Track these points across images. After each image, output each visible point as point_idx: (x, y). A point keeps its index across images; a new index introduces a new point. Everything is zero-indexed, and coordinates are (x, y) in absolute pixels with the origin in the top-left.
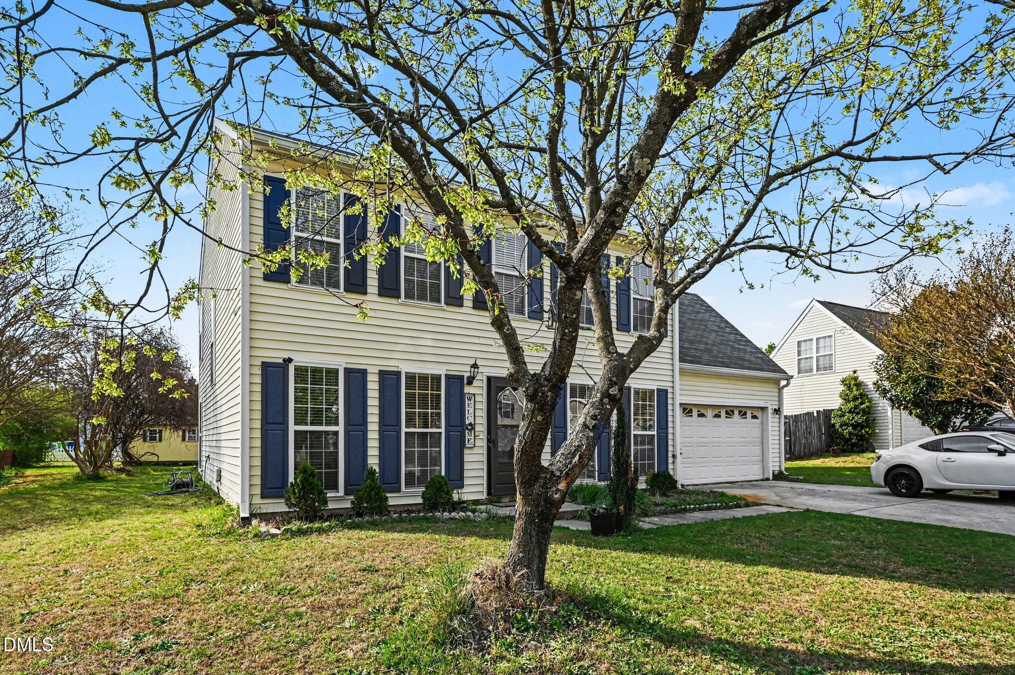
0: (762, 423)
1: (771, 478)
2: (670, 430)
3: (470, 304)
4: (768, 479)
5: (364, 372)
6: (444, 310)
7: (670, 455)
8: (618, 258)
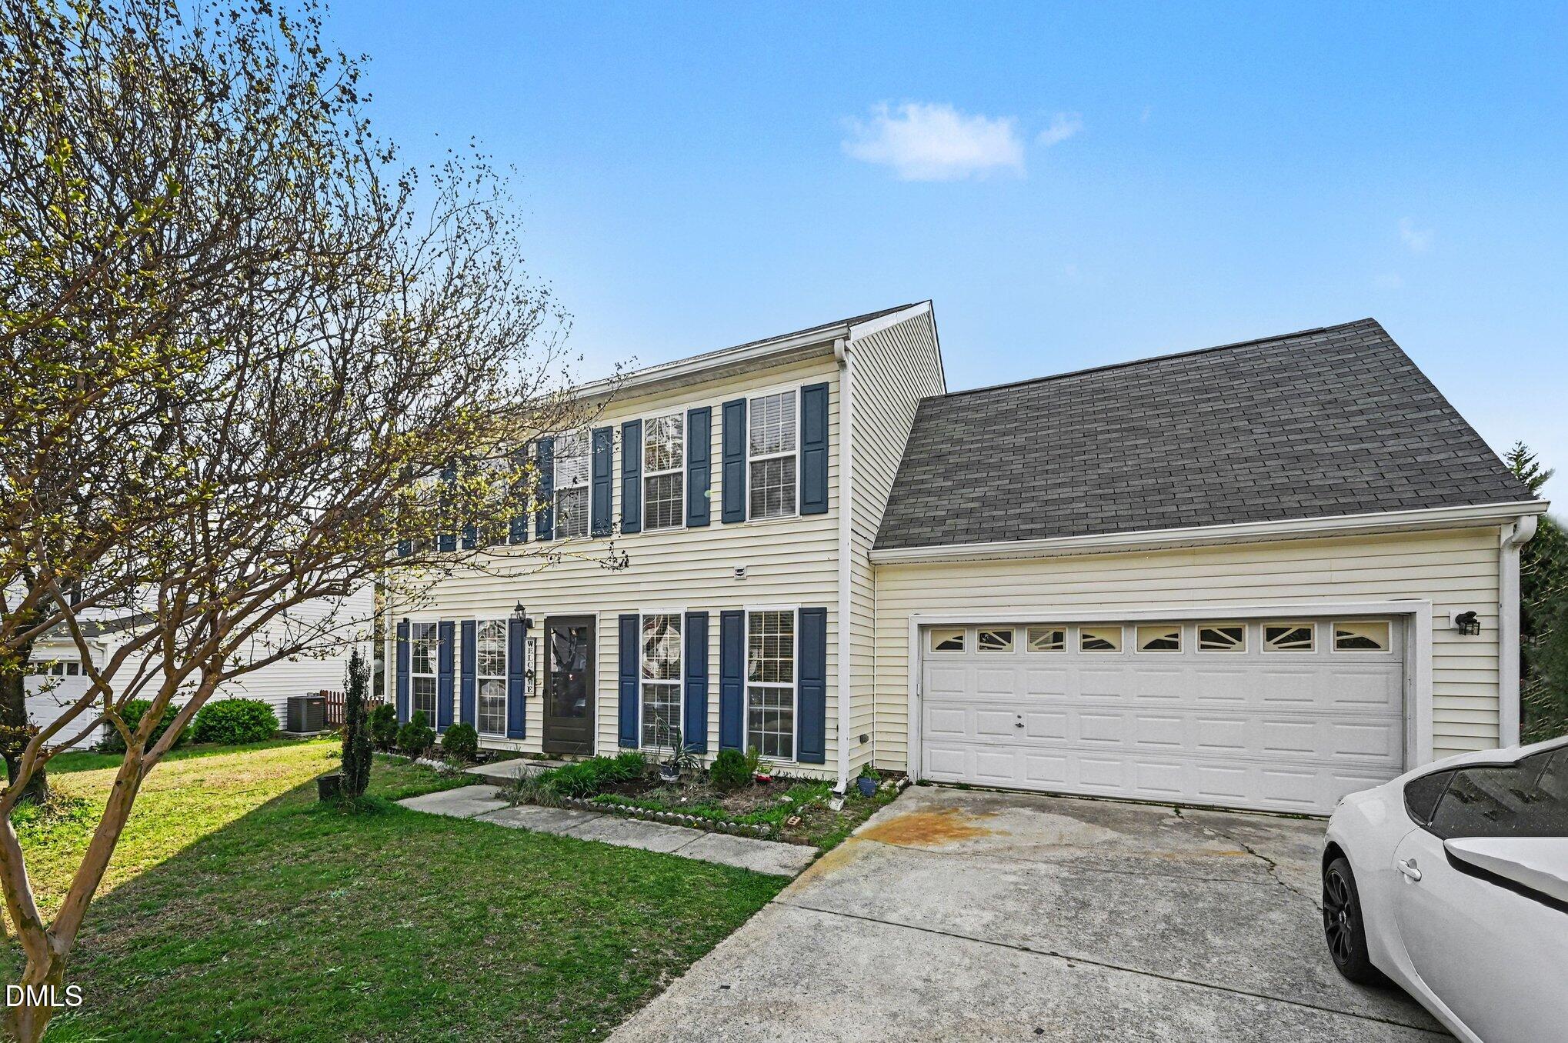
0: (1403, 662)
2: (831, 682)
3: (534, 537)
5: (452, 624)
8: (726, 406)
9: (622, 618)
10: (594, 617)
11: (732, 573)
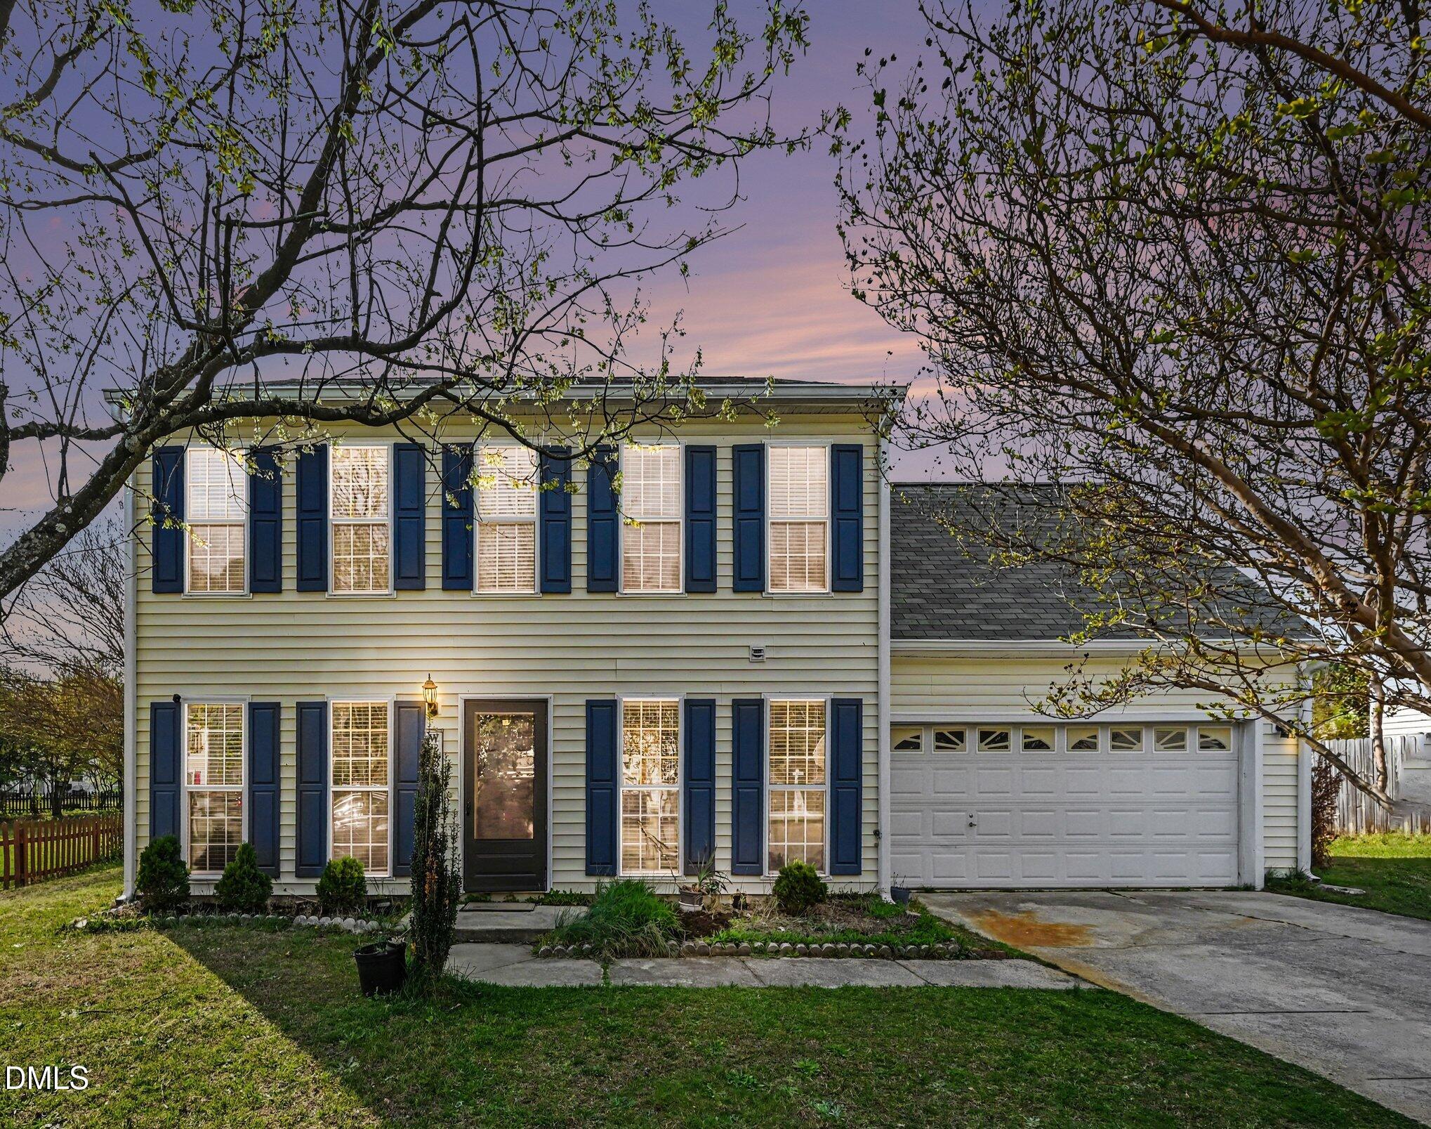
0: (1239, 760)
1: (1260, 883)
2: (867, 782)
3: (438, 584)
4: (1249, 888)
5: (276, 707)
6: (394, 600)
7: (867, 831)
8: (738, 450)
9: (590, 705)
10: (545, 701)
11: (746, 654)
